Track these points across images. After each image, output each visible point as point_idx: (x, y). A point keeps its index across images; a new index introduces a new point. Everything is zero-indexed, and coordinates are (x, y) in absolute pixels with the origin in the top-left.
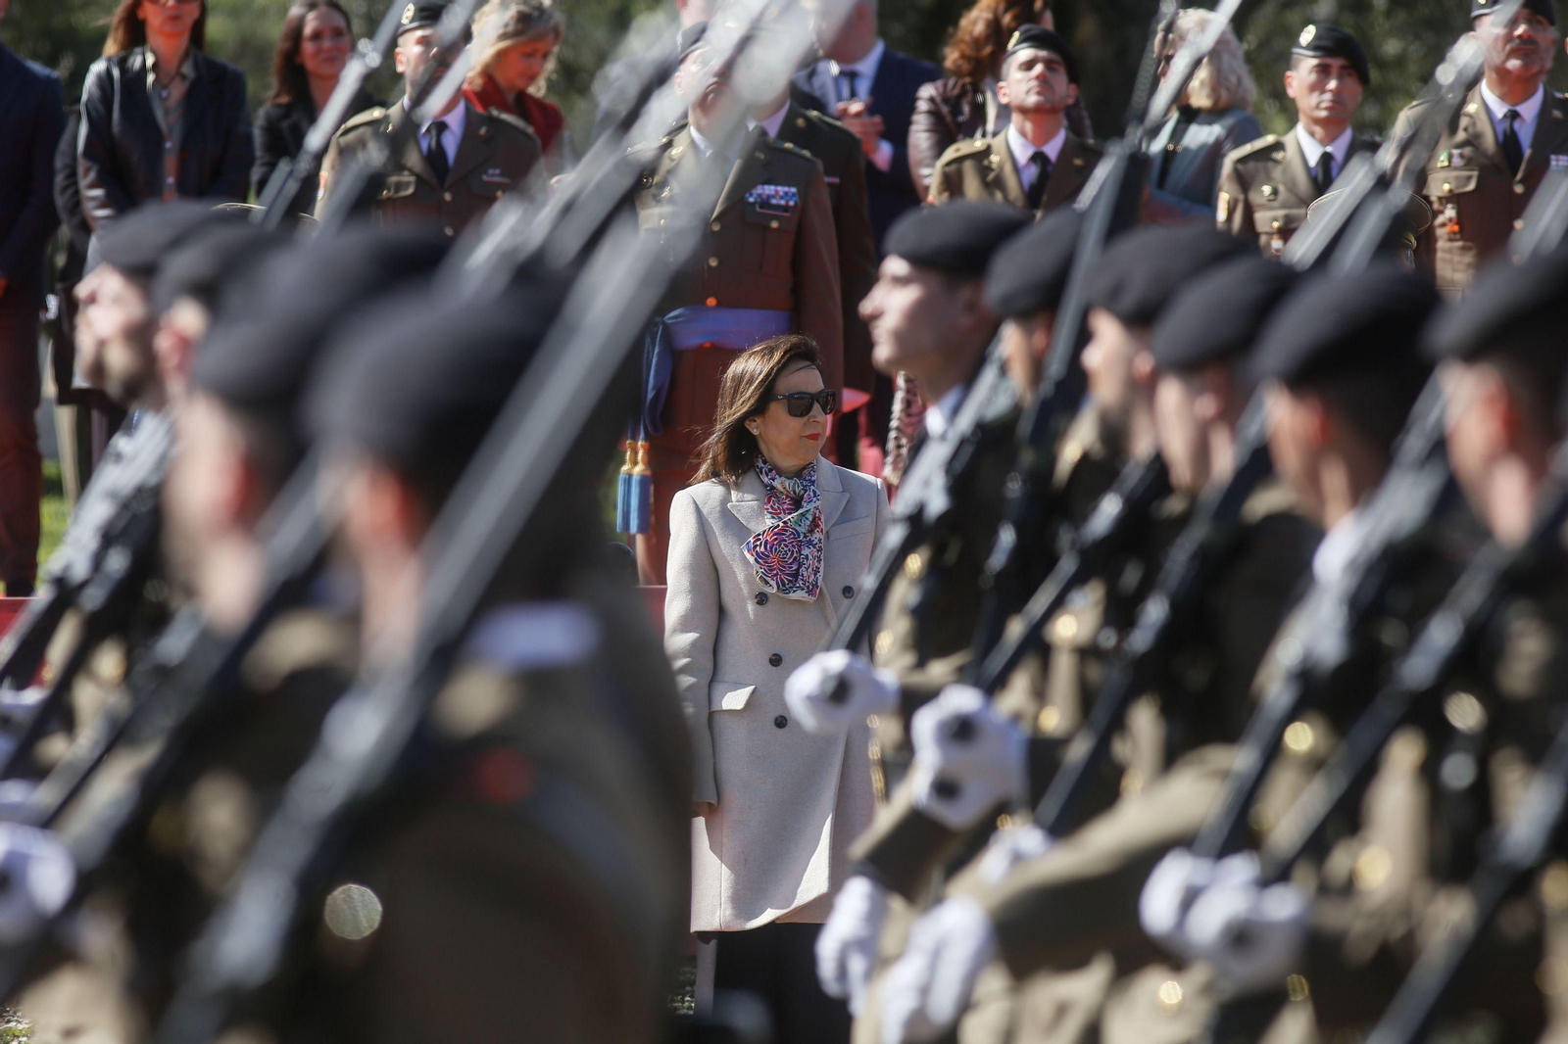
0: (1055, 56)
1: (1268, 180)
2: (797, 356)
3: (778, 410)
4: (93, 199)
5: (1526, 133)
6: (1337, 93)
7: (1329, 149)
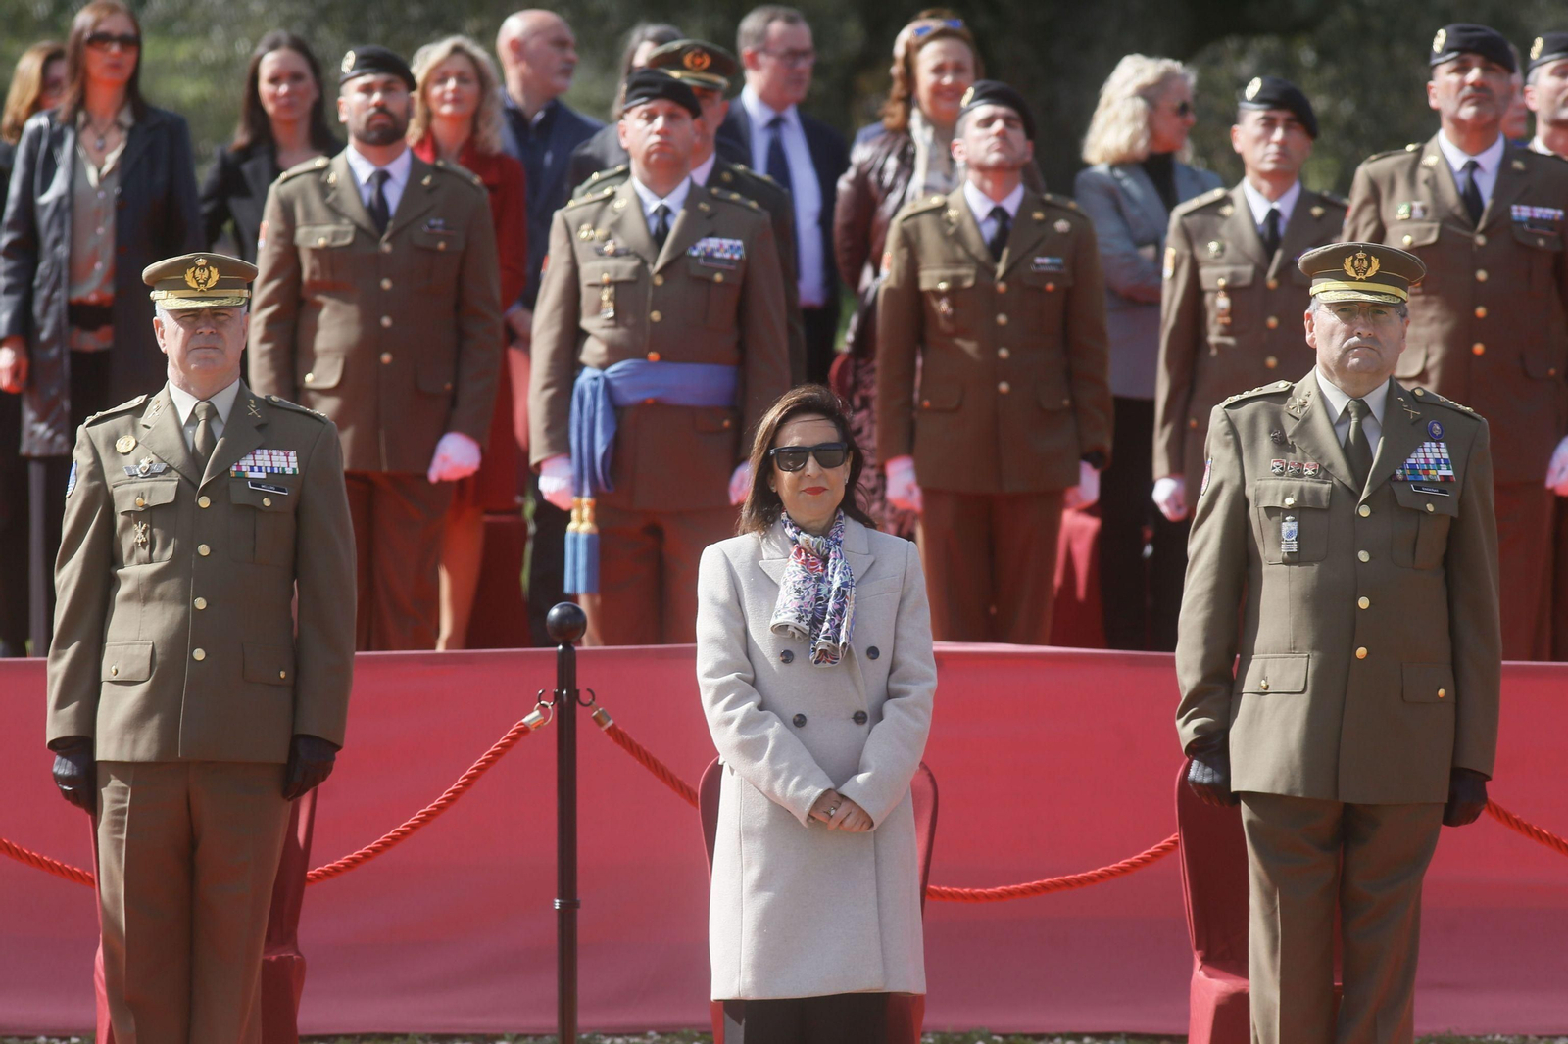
0: (1013, 113)
5: (1487, 186)
6: (1282, 144)
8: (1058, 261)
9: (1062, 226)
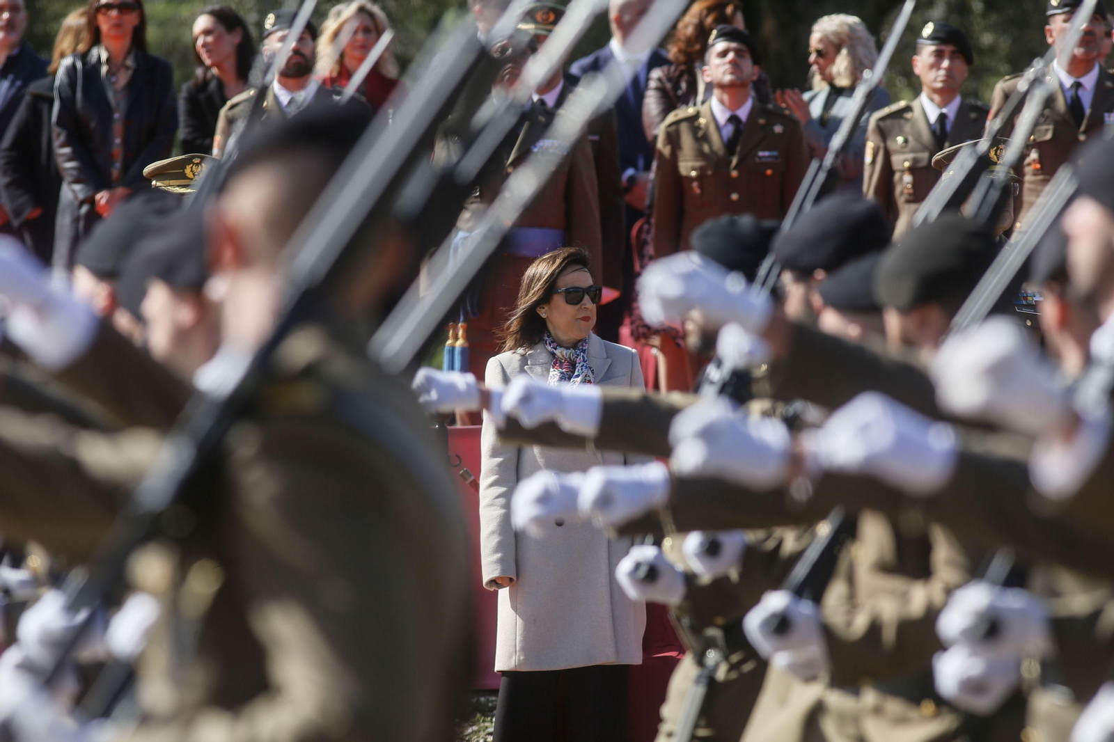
0: (743, 47)
1: (901, 133)
2: (572, 262)
3: (559, 300)
4: (63, 155)
5: (1087, 98)
6: (949, 70)
7: (944, 110)
8: (775, 153)
9: (778, 129)
